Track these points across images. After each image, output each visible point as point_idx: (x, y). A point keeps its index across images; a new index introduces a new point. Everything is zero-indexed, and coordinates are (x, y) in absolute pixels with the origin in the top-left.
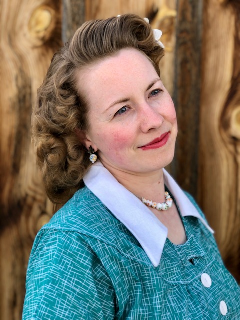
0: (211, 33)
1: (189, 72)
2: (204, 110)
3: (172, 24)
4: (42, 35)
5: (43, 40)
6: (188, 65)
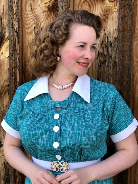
1: (126, 22)
4: (48, 5)
5: (48, 7)
6: (126, 19)
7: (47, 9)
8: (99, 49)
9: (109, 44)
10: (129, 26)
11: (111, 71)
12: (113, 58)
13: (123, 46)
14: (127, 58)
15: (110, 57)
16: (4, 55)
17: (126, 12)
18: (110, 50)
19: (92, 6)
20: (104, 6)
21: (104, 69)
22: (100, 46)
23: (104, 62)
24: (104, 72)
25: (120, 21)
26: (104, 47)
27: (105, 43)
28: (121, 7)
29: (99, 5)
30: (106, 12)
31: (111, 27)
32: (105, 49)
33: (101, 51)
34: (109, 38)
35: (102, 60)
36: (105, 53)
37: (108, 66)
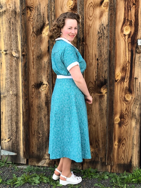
0: (118, 6)
1: (112, 17)
2: (116, 27)
3: (108, 4)
4: (71, 7)
5: (71, 8)
6: (112, 15)
7: (70, 10)
8: (98, 30)
9: (104, 27)
10: (114, 19)
11: (105, 41)
12: (106, 34)
13: (111, 29)
14: (113, 34)
15: (104, 34)
16: (45, 34)
17: (112, 12)
18: (104, 31)
19: (94, 9)
20: (101, 8)
21: (101, 40)
22: (99, 29)
23: (101, 37)
24: (101, 42)
25: (110, 16)
26: (101, 29)
27: (101, 27)
28: (110, 10)
29: (98, 8)
30: (102, 12)
31: (105, 19)
32: (101, 30)
33: (100, 31)
34: (104, 25)
35: (100, 36)
36: (102, 32)
37: (103, 39)
